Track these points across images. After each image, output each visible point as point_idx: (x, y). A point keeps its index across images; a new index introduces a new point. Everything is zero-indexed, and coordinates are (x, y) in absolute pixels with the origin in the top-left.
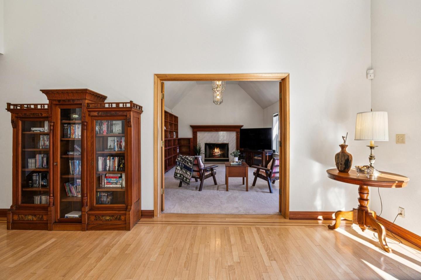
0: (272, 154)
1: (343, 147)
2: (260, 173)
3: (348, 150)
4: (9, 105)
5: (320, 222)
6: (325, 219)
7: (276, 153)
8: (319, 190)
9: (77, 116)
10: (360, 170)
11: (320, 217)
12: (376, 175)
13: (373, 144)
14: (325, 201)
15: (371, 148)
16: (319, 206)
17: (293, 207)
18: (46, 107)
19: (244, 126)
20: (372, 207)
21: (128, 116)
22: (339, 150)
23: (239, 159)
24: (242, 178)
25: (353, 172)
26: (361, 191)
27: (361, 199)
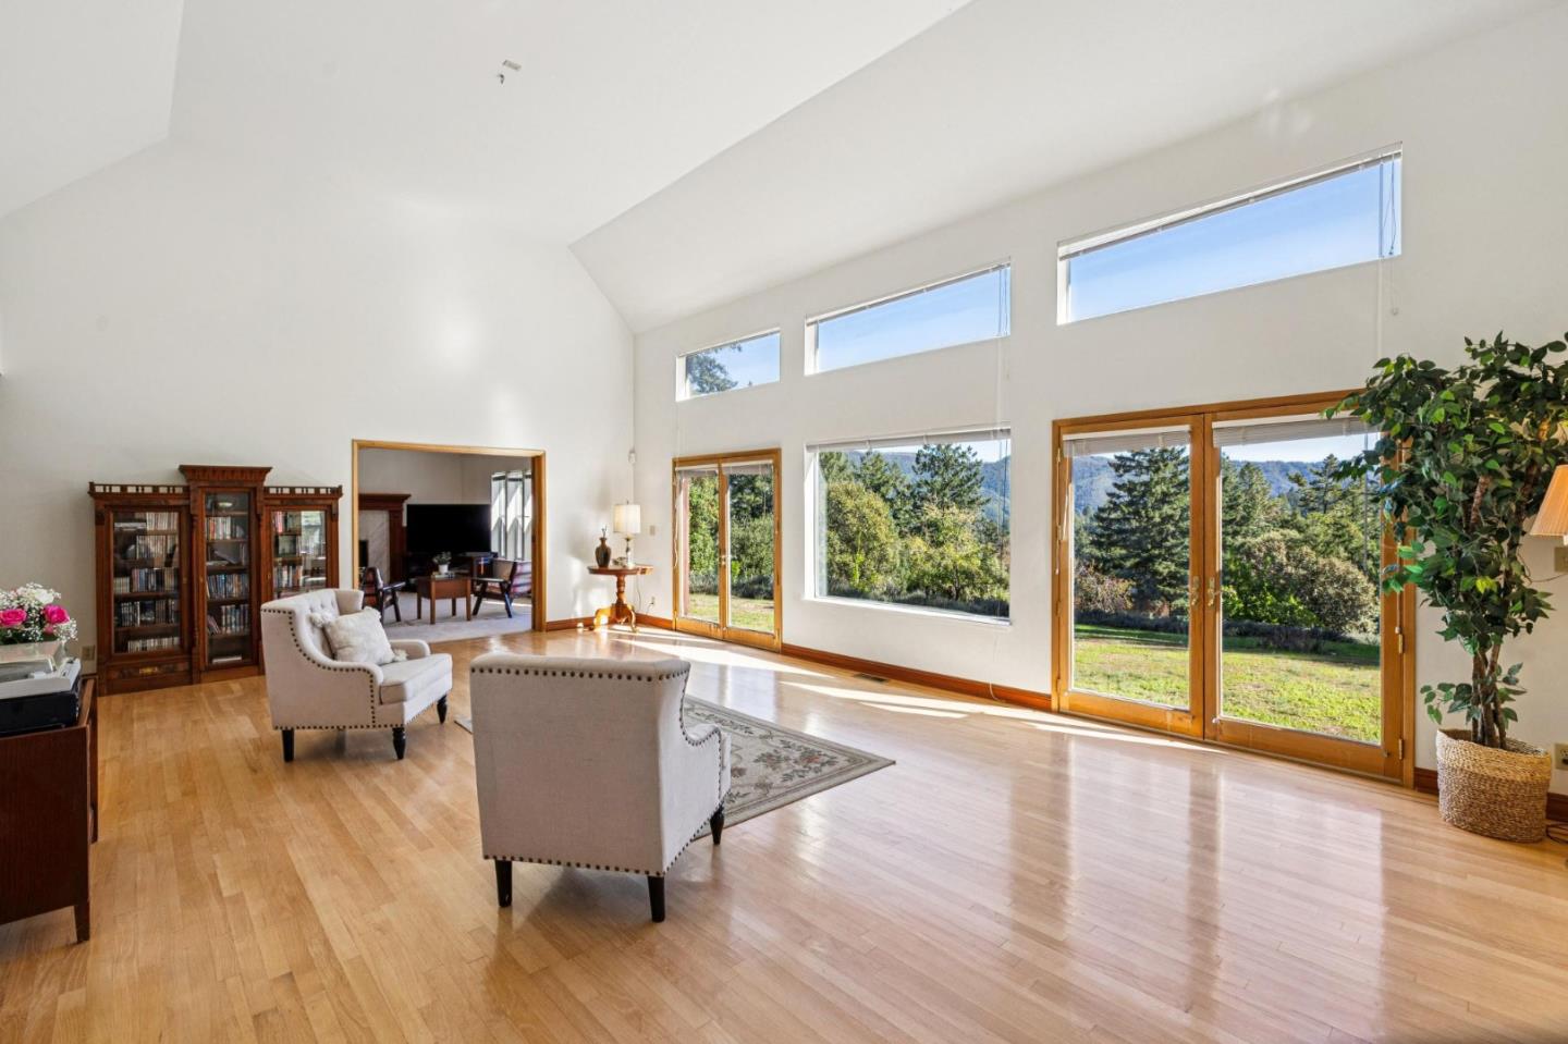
0: (492, 562)
1: (603, 540)
2: (488, 590)
3: (607, 543)
4: (92, 485)
5: (580, 631)
6: (585, 626)
7: (499, 559)
8: (580, 593)
9: (228, 505)
10: (616, 562)
11: (581, 625)
12: (631, 566)
13: (630, 536)
14: (586, 605)
15: (628, 540)
16: (579, 612)
17: (552, 614)
18: (179, 490)
19: (412, 498)
20: (628, 600)
21: (334, 506)
22: (599, 544)
23: (449, 569)
24: (449, 602)
25: (611, 565)
26: (620, 584)
27: (620, 593)
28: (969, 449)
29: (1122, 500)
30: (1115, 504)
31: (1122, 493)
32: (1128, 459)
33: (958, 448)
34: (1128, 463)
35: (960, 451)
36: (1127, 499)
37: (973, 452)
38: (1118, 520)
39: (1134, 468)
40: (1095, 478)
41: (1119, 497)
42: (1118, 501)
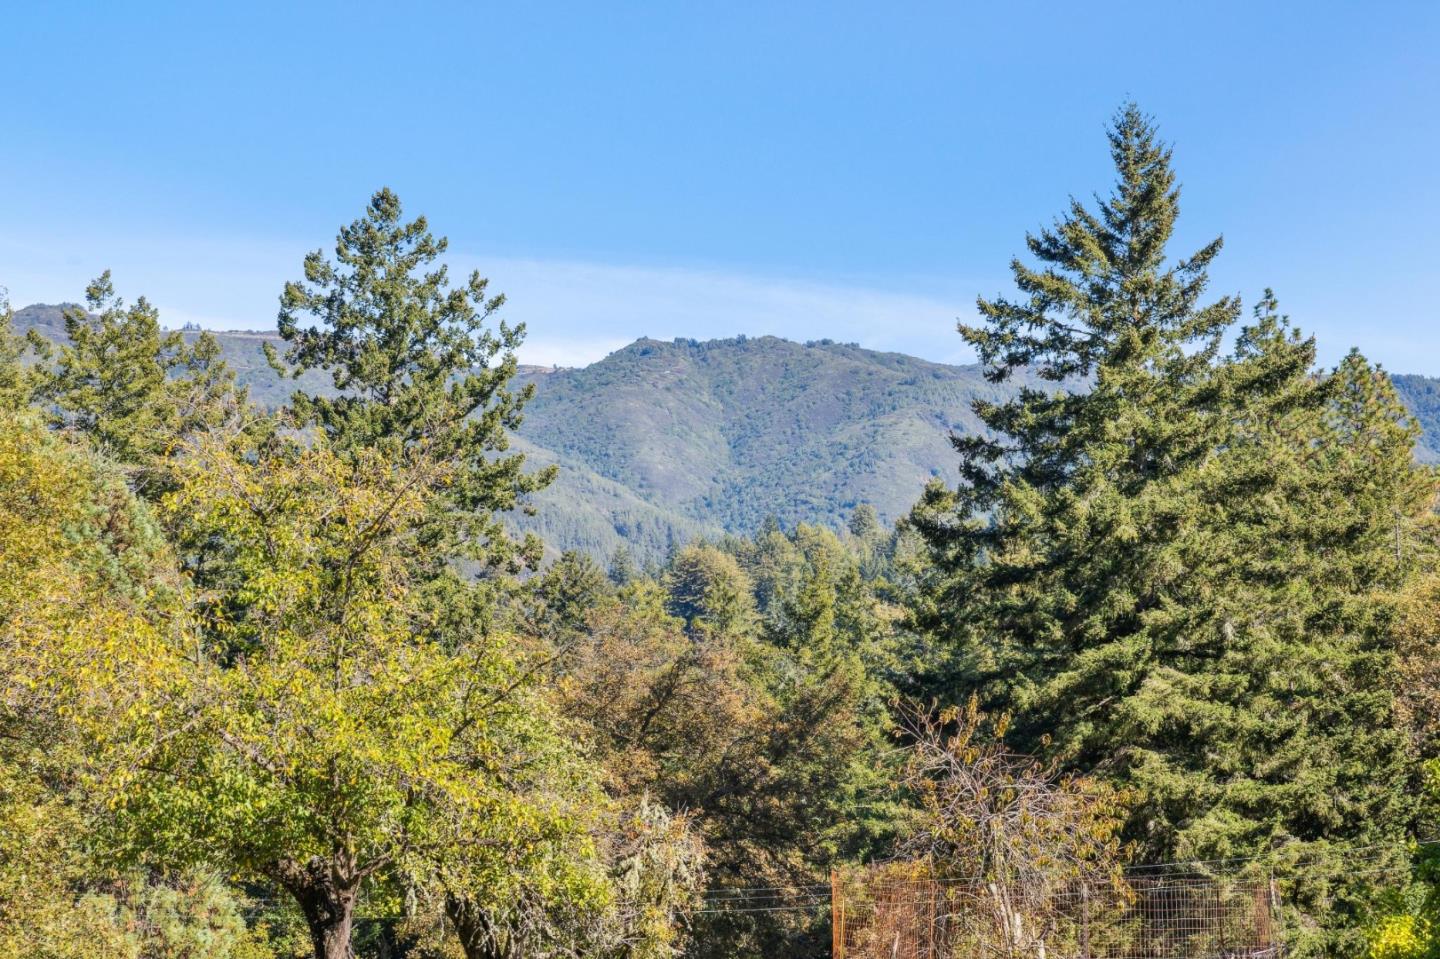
28: (477, 285)
29: (1001, 463)
30: (978, 477)
31: (1004, 440)
32: (1021, 314)
33: (435, 280)
34: (1023, 331)
35: (444, 292)
36: (1020, 461)
37: (489, 294)
38: (994, 538)
39: (1042, 348)
40: (883, 420)
41: (994, 452)
42: (989, 469)
